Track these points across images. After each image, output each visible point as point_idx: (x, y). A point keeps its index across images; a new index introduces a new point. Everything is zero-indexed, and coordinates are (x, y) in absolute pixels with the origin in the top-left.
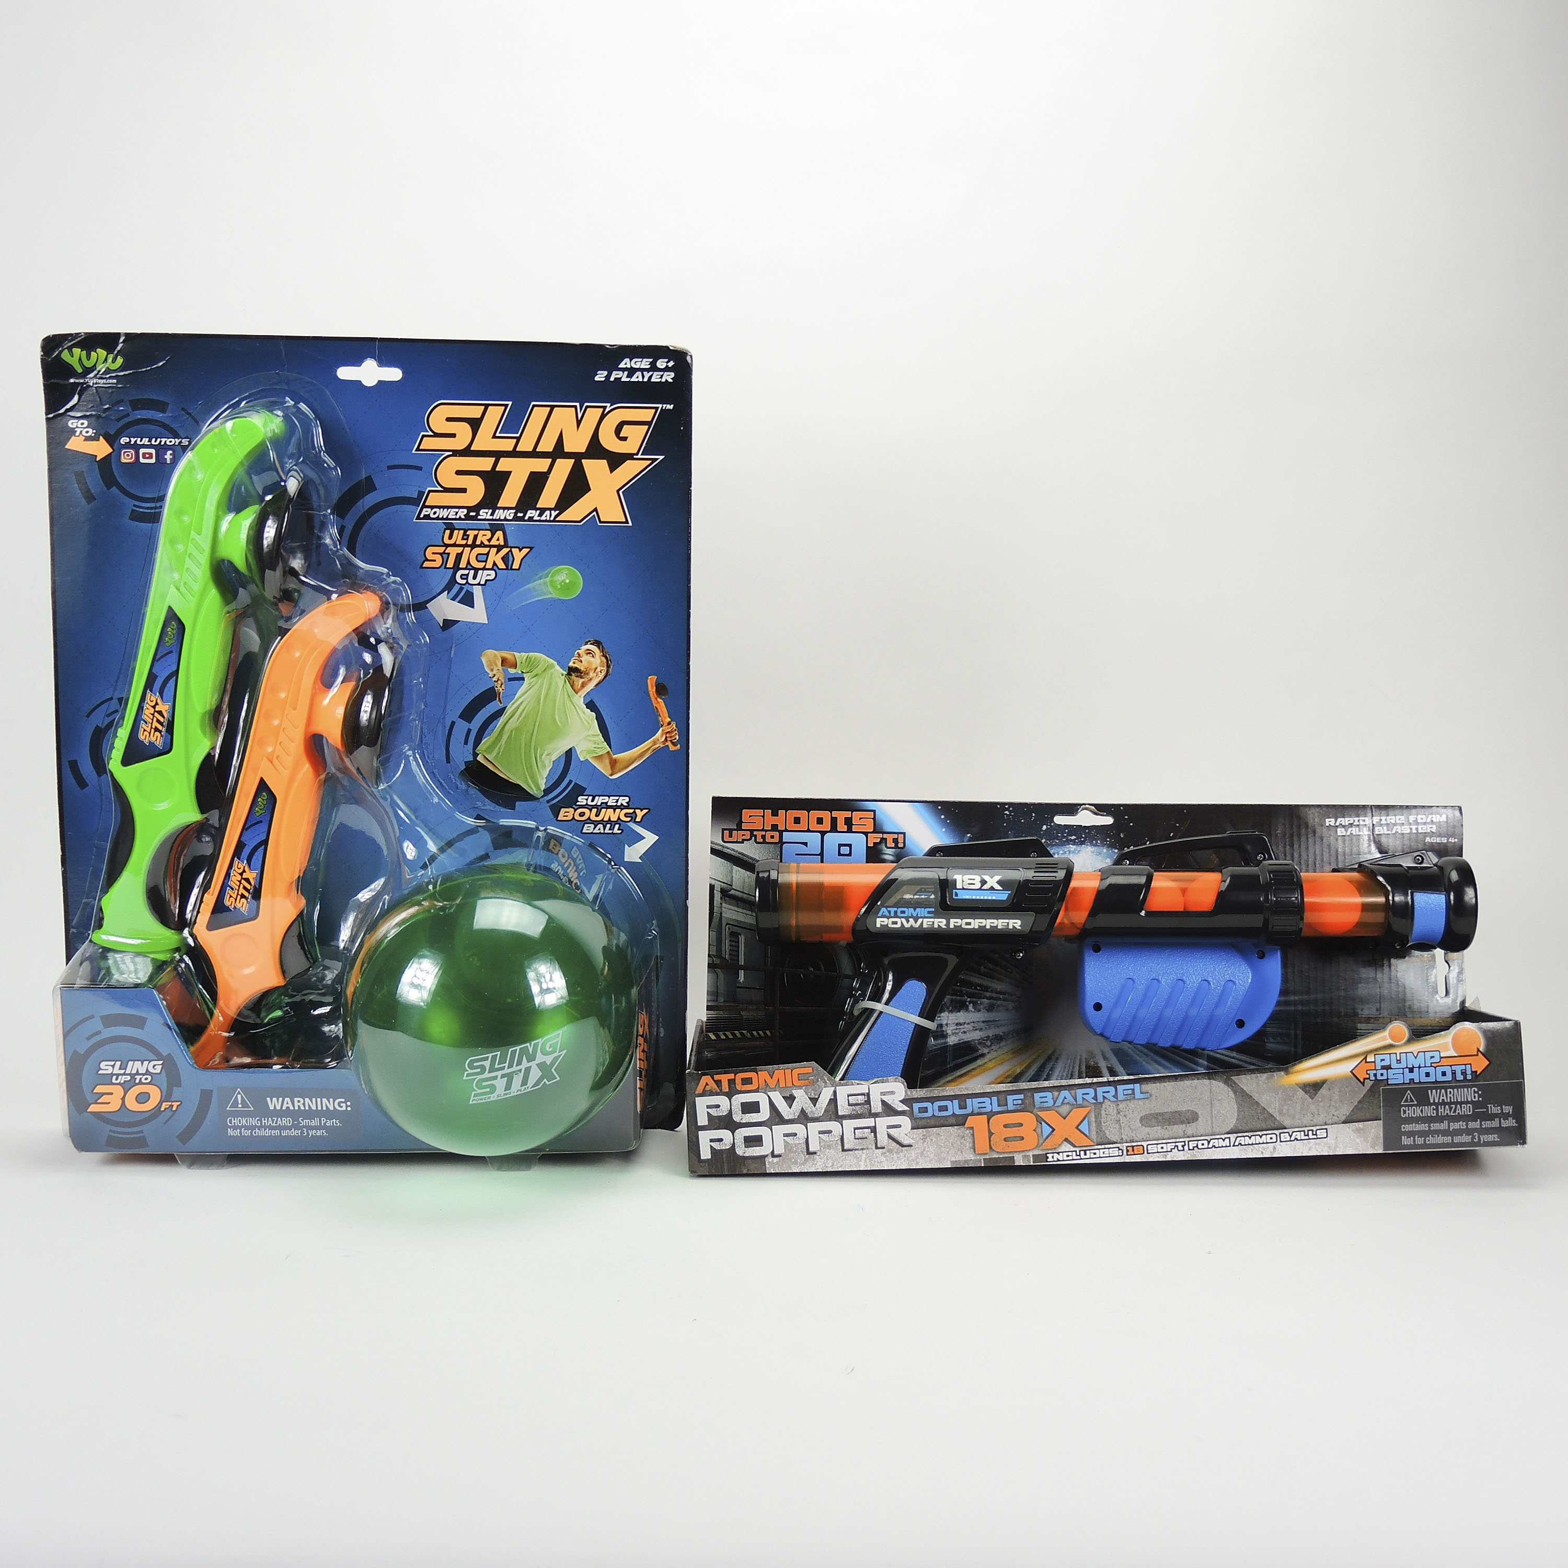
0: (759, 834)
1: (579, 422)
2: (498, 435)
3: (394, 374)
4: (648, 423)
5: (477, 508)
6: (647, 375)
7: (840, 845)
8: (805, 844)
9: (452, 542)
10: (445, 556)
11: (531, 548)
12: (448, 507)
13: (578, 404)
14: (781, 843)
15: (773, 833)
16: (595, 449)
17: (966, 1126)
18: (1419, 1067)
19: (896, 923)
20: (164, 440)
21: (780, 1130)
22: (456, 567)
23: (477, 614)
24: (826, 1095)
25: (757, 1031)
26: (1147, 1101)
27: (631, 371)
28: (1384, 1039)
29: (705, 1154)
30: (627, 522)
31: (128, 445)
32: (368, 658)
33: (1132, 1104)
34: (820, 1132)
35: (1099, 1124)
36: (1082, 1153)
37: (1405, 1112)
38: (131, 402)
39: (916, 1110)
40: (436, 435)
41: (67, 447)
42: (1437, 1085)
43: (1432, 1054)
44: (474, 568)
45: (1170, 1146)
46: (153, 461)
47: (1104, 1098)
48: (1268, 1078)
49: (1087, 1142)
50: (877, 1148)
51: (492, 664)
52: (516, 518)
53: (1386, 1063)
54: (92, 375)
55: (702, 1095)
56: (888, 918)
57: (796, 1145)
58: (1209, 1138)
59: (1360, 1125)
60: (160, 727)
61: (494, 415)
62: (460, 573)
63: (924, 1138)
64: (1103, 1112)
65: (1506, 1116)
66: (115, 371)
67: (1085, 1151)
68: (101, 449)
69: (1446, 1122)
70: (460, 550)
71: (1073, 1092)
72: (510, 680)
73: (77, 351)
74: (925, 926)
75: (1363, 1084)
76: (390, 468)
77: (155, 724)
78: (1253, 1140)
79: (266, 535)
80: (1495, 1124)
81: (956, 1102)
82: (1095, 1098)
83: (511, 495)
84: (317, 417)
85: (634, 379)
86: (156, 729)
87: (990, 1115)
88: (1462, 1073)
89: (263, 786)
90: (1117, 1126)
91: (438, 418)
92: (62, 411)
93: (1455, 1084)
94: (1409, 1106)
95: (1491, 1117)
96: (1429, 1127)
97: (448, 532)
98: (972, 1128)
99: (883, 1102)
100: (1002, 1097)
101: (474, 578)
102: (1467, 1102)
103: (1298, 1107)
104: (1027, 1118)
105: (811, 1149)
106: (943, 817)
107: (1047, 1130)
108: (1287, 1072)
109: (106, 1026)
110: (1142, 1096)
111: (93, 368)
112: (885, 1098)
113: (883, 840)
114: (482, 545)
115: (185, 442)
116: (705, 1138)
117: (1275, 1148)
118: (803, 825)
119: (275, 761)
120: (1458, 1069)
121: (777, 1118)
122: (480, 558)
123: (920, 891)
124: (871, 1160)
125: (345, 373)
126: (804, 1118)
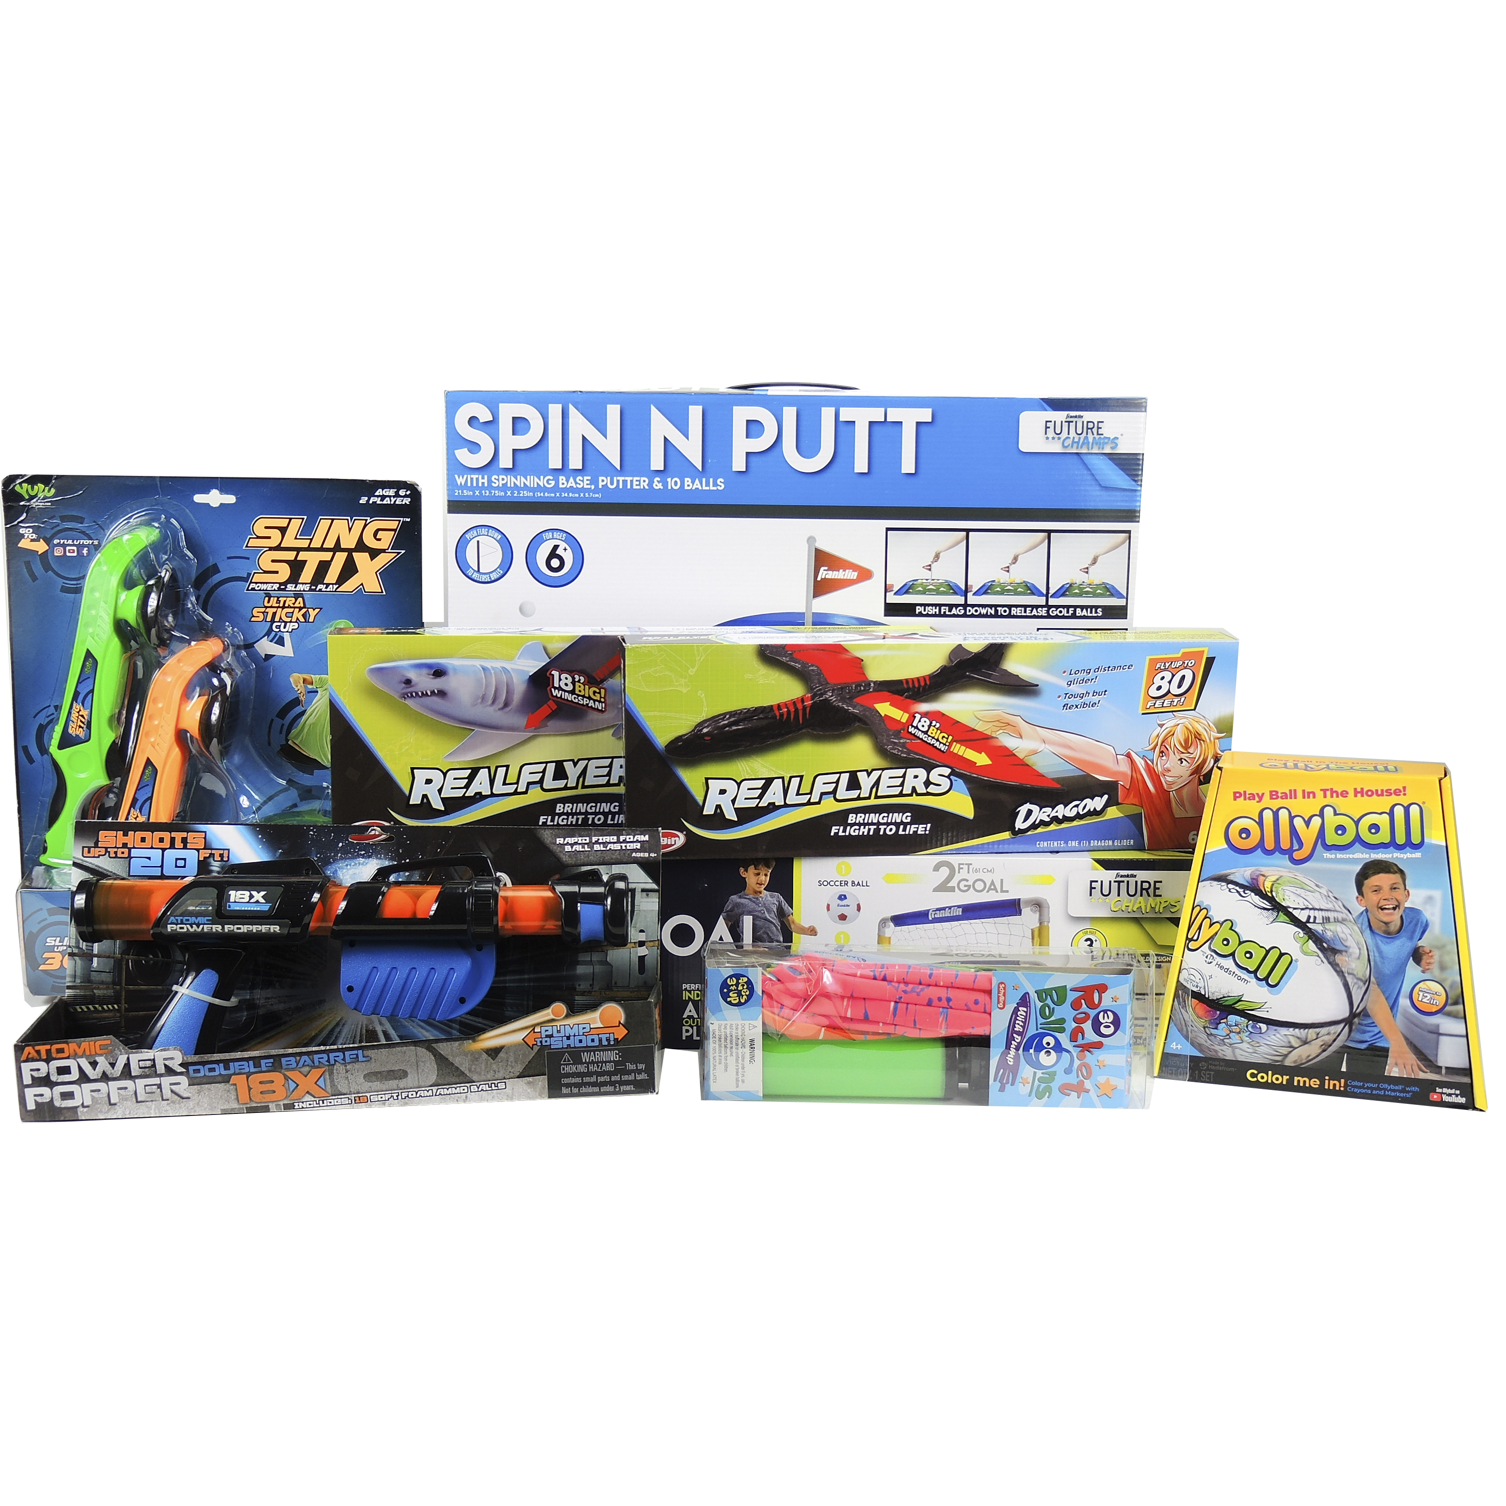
0: (112, 851)
1: (350, 529)
2: (298, 537)
3: (231, 499)
4: (395, 530)
5: (285, 583)
6: (393, 500)
7: (177, 859)
8: (149, 858)
9: (269, 605)
10: (265, 614)
11: (321, 609)
12: (267, 583)
13: (349, 518)
14: (130, 857)
15: (123, 850)
16: (361, 546)
17: (231, 1083)
18: (574, 1036)
19: (182, 928)
20: (82, 541)
21: (87, 1087)
22: (273, 621)
23: (287, 651)
24: (121, 1061)
25: (107, 1004)
26: (369, 1063)
27: (383, 497)
28: (548, 1014)
29: (31, 1106)
30: (382, 592)
31: (59, 545)
32: (215, 681)
33: (357, 1066)
34: (119, 1089)
35: (332, 1081)
36: (321, 1102)
37: (564, 1069)
38: (61, 517)
39: (191, 1072)
40: (258, 537)
41: (19, 545)
42: (588, 1049)
43: (584, 1026)
44: (284, 622)
45: (387, 1096)
46: (75, 554)
47: (335, 1061)
48: (459, 1045)
49: (324, 1094)
50: (163, 1100)
51: (297, 683)
52: (311, 590)
53: (549, 1033)
54: (35, 500)
55: (26, 1061)
56: (176, 924)
57: (100, 1098)
58: (416, 1090)
59: (531, 1079)
60: (82, 725)
61: (296, 524)
62: (275, 624)
63: (199, 1092)
64: (335, 1071)
65: (640, 1072)
66: (49, 498)
67: (323, 1101)
68: (41, 547)
69: (595, 1077)
70: (275, 610)
71: (311, 1057)
72: (309, 692)
73: (25, 485)
74: (205, 930)
75: (532, 1049)
76: (229, 558)
77: (80, 723)
78: (450, 1091)
79: (150, 603)
80: (632, 1077)
81: (222, 1065)
82: (328, 1061)
83: (307, 575)
84: (182, 527)
85: (385, 502)
86: (80, 727)
87: (249, 1075)
88: (607, 1040)
89: (149, 762)
90: (346, 1082)
91: (260, 526)
92: (16, 523)
93: (601, 1048)
94: (566, 1064)
95: (629, 1072)
96: (582, 1080)
97: (267, 599)
98: (235, 1085)
99: (166, 1066)
100: (257, 1061)
101: (285, 628)
102: (610, 1062)
103: (483, 1067)
104: (277, 1077)
105: (112, 1102)
106: (260, 836)
107: (292, 1086)
108: (474, 1041)
109: (50, 915)
110: (364, 1059)
111: (36, 496)
112: (167, 1063)
113: (212, 855)
114: (289, 607)
115: (96, 542)
116: (30, 1093)
117: (466, 1097)
118: (148, 843)
119: (156, 747)
120: (604, 1037)
121: (84, 1078)
122: (288, 615)
123: (201, 904)
124: (159, 1109)
125: (199, 498)
126: (105, 1078)
